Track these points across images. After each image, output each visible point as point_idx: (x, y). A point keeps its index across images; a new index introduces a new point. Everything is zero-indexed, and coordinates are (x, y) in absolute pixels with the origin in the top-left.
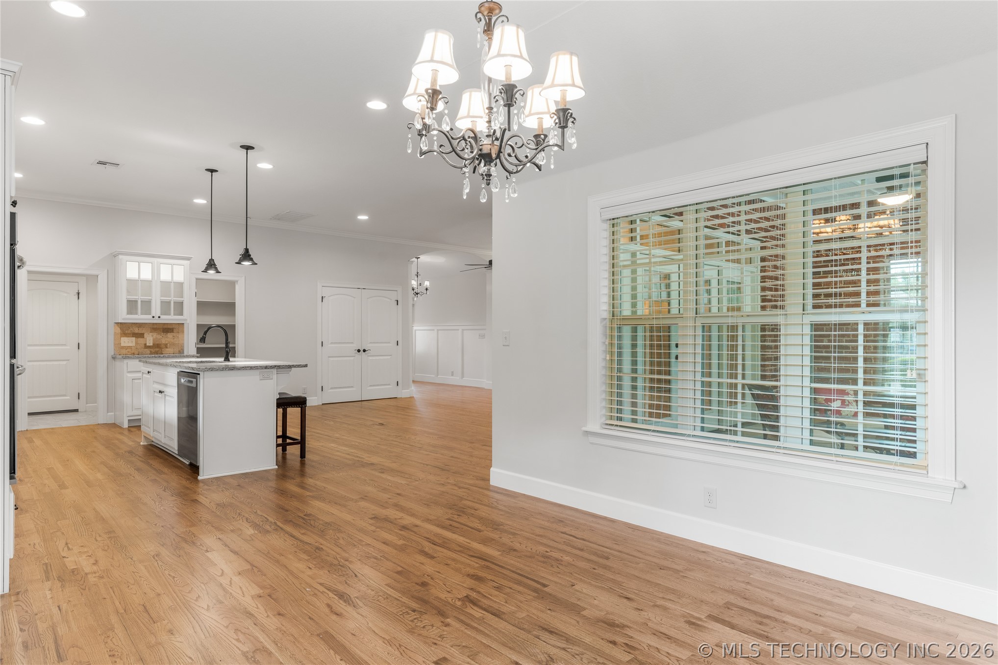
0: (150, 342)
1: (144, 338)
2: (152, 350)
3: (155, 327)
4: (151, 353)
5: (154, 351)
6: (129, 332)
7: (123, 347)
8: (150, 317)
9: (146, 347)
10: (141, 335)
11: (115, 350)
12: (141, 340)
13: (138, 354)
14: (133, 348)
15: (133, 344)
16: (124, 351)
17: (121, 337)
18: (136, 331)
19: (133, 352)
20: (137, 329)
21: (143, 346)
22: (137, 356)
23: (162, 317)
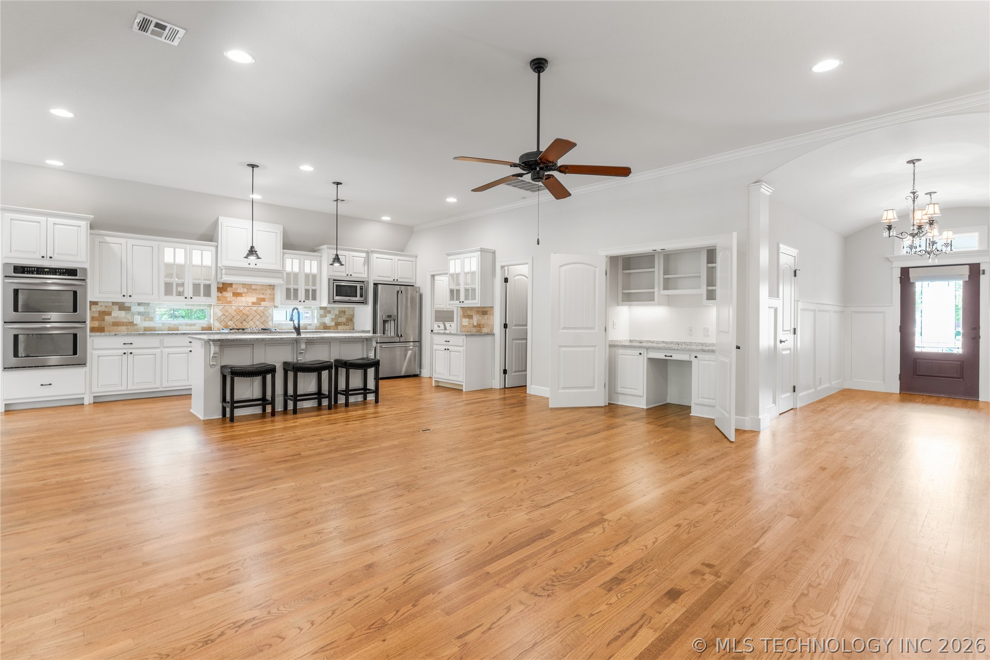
0: (475, 323)
1: (473, 319)
2: (476, 329)
3: (478, 310)
6: (466, 314)
9: (474, 326)
10: (471, 317)
12: (471, 321)
14: (468, 327)
15: (468, 324)
16: (464, 329)
17: (463, 318)
18: (469, 313)
19: (467, 330)
21: (472, 325)
22: (469, 334)
23: (466, 302)
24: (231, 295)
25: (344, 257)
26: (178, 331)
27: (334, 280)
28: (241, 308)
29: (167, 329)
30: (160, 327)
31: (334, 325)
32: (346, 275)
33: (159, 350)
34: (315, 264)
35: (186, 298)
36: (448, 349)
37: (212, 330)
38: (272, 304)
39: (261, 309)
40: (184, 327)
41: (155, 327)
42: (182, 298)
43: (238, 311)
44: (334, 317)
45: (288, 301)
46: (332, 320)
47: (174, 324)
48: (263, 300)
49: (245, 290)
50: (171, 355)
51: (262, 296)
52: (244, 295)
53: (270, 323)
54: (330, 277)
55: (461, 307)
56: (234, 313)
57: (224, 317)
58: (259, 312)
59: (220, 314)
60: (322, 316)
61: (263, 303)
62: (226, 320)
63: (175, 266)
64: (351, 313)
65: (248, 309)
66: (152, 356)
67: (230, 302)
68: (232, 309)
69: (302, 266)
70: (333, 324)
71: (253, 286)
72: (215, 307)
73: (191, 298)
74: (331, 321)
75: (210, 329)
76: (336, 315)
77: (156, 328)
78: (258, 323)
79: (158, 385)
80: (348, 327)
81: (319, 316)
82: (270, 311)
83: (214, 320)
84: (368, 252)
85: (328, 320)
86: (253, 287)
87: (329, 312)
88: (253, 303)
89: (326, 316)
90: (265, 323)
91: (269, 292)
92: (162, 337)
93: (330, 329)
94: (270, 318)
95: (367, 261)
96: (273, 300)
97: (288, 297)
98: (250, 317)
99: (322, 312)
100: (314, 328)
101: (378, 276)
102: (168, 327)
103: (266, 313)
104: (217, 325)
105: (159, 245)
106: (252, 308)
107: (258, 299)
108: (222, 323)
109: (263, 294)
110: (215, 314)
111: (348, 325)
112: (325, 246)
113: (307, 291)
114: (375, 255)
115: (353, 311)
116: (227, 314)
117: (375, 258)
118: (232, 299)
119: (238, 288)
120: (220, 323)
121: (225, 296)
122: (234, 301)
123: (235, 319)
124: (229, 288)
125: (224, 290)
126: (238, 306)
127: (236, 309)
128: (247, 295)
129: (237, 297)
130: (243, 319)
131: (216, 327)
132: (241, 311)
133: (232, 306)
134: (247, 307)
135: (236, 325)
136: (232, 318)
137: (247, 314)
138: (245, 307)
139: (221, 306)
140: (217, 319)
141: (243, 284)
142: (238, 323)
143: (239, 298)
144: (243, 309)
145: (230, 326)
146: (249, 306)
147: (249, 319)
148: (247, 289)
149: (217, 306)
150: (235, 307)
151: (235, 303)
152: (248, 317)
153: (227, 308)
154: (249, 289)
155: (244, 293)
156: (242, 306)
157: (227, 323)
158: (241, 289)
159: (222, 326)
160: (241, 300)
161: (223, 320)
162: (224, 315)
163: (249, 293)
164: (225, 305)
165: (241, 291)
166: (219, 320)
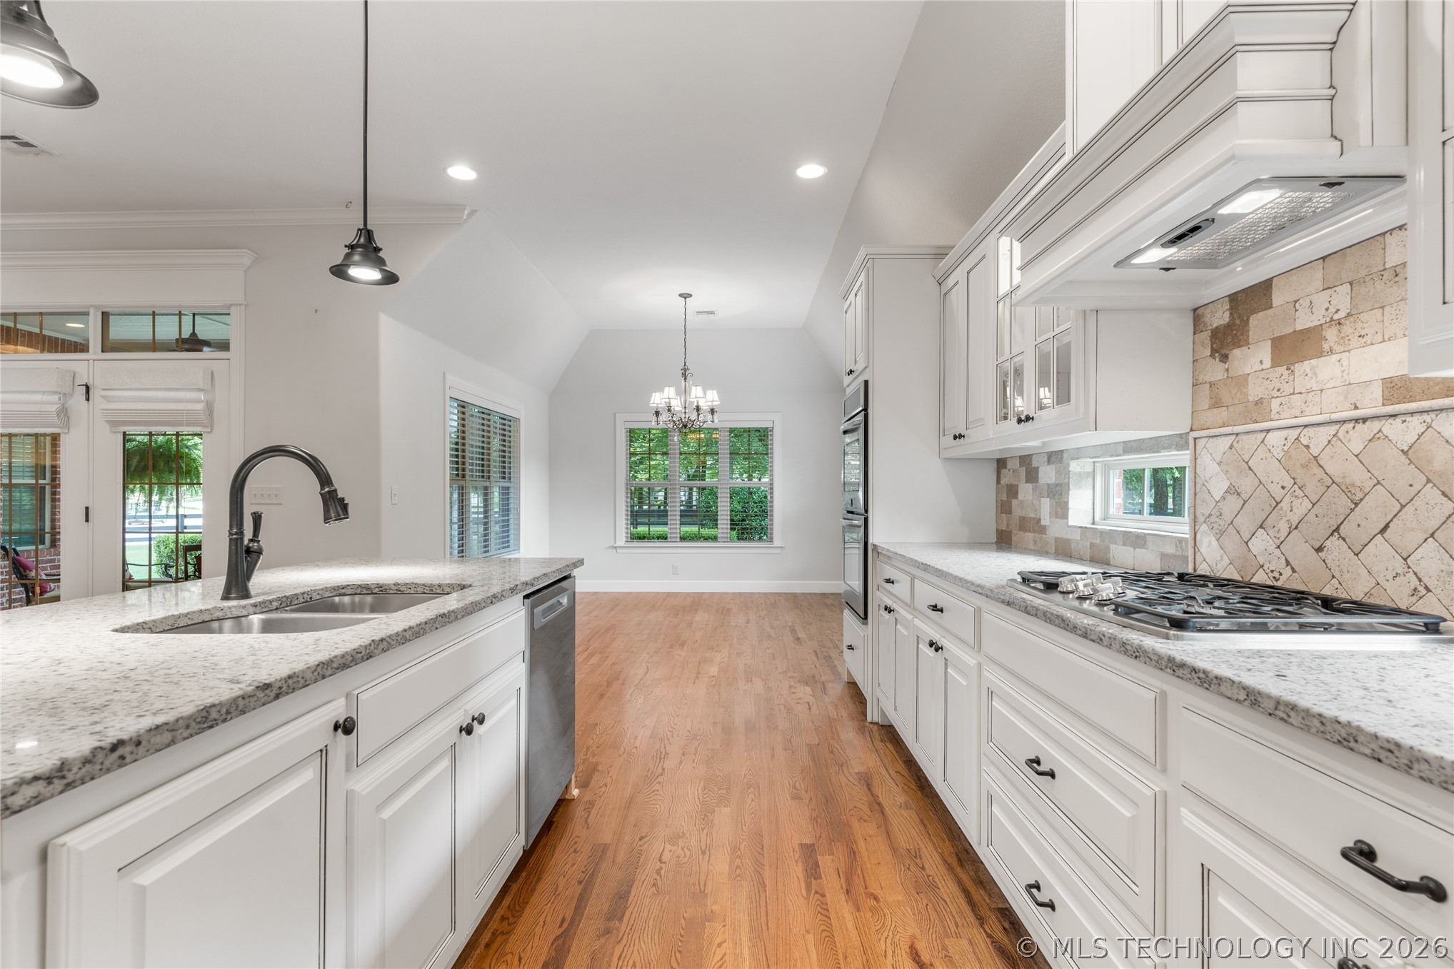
24: (1267, 363)
28: (1318, 440)
41: (1070, 542)
43: (1300, 464)
49: (1342, 299)
52: (1331, 334)
56: (1276, 480)
57: (1233, 503)
58: (1442, 458)
62: (1244, 523)
65: (1357, 438)
68: (1268, 454)
72: (1201, 443)
78: (1430, 560)
88: (1395, 389)
98: (1376, 505)
104: (1209, 549)
106: (1390, 427)
108: (1226, 541)
110: (1201, 486)
116: (1247, 485)
118: (1268, 382)
119: (1296, 302)
120: (1218, 540)
121: (1247, 371)
122: (1278, 394)
123: (1285, 519)
124: (1261, 314)
125: (1236, 334)
126: (1299, 430)
127: (1286, 448)
128: (1350, 331)
129: (1293, 364)
130: (1326, 519)
131: (1204, 560)
132: (1315, 457)
133: (1268, 431)
134: (1351, 425)
135: (1288, 563)
136: (1268, 509)
137: (1353, 485)
138: (1337, 427)
139: (1223, 438)
140: (1210, 515)
141: (1324, 258)
142: (1299, 550)
143: (1306, 366)
144: (1329, 441)
145: (1262, 566)
146: (1365, 420)
147: (1363, 524)
148: (1351, 284)
149: (1206, 439)
150: (1284, 433)
151: (1285, 407)
152: (1356, 504)
153: (1248, 443)
154: (1362, 281)
155: (1332, 320)
156: (1319, 424)
157: (1247, 543)
158: (1315, 298)
159: (1226, 560)
160: (1313, 381)
161: (1232, 523)
162: (1233, 491)
163: (1364, 317)
164: (1237, 429)
165: (1313, 317)
166: (1217, 519)
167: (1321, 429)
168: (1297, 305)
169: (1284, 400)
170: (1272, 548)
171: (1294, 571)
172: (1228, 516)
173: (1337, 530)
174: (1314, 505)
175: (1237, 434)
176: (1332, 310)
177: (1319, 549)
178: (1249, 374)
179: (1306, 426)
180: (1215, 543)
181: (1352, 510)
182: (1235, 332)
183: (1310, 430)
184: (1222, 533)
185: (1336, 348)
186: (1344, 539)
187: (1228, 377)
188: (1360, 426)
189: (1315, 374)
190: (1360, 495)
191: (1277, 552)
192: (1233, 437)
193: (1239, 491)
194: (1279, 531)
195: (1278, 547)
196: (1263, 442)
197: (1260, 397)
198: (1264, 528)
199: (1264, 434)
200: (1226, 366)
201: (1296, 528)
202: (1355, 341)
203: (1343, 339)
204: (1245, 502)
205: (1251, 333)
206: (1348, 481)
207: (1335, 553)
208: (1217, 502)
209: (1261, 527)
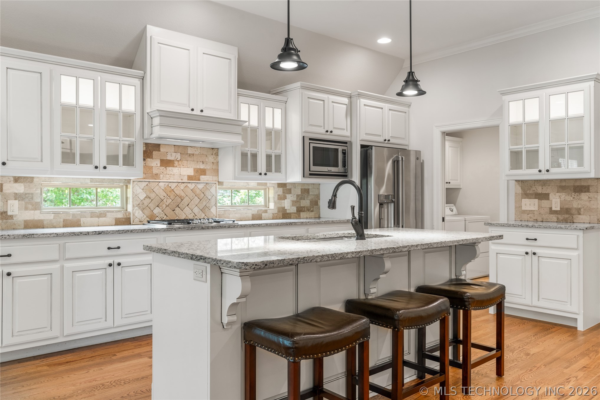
0: (556, 207)
1: (548, 199)
2: (559, 216)
3: (564, 184)
4: (558, 221)
5: (562, 218)
6: (531, 192)
7: (524, 212)
8: (536, 171)
9: (552, 212)
10: (545, 197)
11: (515, 214)
12: (545, 203)
13: (542, 221)
14: (535, 213)
15: (536, 208)
16: (526, 217)
17: (522, 198)
18: (540, 190)
19: (535, 218)
20: (540, 188)
21: (548, 210)
22: (541, 224)
23: (552, 170)
24: (159, 165)
25: (322, 102)
26: (79, 226)
27: (310, 139)
28: (173, 186)
29: (62, 225)
30: (51, 220)
31: (295, 212)
32: (324, 131)
33: (57, 266)
34: (278, 112)
35: (96, 167)
36: (534, 254)
37: (130, 224)
38: (215, 178)
39: (200, 186)
40: (89, 220)
41: (42, 221)
42: (89, 168)
43: (169, 191)
44: (295, 199)
45: (245, 174)
46: (294, 203)
47: (73, 215)
48: (203, 172)
49: (178, 156)
50: (78, 275)
51: (202, 166)
52: (176, 163)
53: (213, 210)
54: (305, 135)
55: (516, 181)
56: (162, 194)
57: (148, 200)
58: (198, 191)
59: (142, 196)
60: (282, 198)
61: (202, 177)
62: (152, 206)
63: (78, 109)
64: (316, 193)
65: (182, 186)
66: (45, 278)
67: (157, 176)
68: (159, 188)
69: (261, 117)
70: (294, 210)
71: (189, 148)
72: (135, 183)
73: (105, 168)
74: (293, 205)
75: (127, 221)
76: (298, 196)
77: (45, 223)
78: (196, 210)
79: (56, 332)
80: (312, 214)
81: (276, 197)
82: (213, 190)
83: (133, 206)
84: (350, 97)
85: (288, 204)
86: (190, 151)
87: (289, 191)
88: (190, 178)
89: (285, 198)
90: (207, 209)
91: (211, 159)
92: (61, 241)
93: (290, 218)
94: (213, 201)
95: (351, 111)
96: (216, 172)
97: (244, 167)
98: (186, 200)
99: (280, 191)
100: (271, 216)
101: (366, 134)
102: (64, 221)
103: (207, 193)
104: (138, 214)
105: (51, 71)
106: (189, 185)
107: (197, 171)
108: (145, 211)
109: (203, 163)
110: (135, 196)
111: (312, 211)
112: (298, 84)
113: (269, 157)
114: (363, 101)
115: (319, 189)
116: (153, 196)
117: (362, 105)
118: (159, 170)
119: (167, 152)
120: (142, 211)
121: (152, 165)
122: (163, 173)
123: (165, 204)
124: (157, 152)
125: (148, 155)
126: (169, 183)
127: (165, 187)
128: (181, 163)
129: (167, 167)
130: (176, 203)
131: (137, 217)
132: (173, 190)
133: (160, 182)
134: (181, 183)
135: (165, 215)
136: (160, 202)
137: (182, 196)
138: (178, 183)
139: (144, 182)
140: (139, 204)
141: (174, 145)
142: (168, 211)
143: (170, 168)
144: (176, 186)
145: (157, 216)
146: (184, 183)
147: (184, 204)
148: (181, 153)
149: (138, 182)
150: (164, 183)
151: (164, 177)
152: (182, 200)
153: (153, 185)
154: (183, 154)
155: (176, 160)
156: (174, 182)
157: (152, 211)
158: (172, 153)
159: (145, 216)
160: (172, 172)
161: (147, 206)
162: (147, 197)
163: (183, 161)
164: (150, 180)
165: (172, 158)
166: (142, 205)
167: (174, 183)
168: (168, 153)
169: (164, 175)
170: (161, 211)
171: (167, 216)
172: (146, 204)
173: (178, 206)
174: (172, 200)
175: (149, 182)
176: (176, 158)
177: (174, 210)
178: (153, 166)
179: (170, 182)
180: (141, 212)
181: (181, 201)
182: (148, 154)
183: (172, 183)
184: (144, 209)
185: (177, 166)
186: (179, 208)
187: (145, 166)
188: (183, 184)
189: (173, 171)
190: (183, 198)
191: (162, 212)
192: (148, 182)
193: (150, 197)
194: (163, 207)
195: (163, 211)
196: (158, 185)
197: (157, 173)
198: (158, 207)
199: (158, 183)
200: (145, 162)
201: (168, 206)
202: (182, 166)
203: (179, 165)
204: (152, 200)
205: (153, 156)
206: (180, 195)
207: (178, 211)
208: (141, 200)
209: (157, 206)
